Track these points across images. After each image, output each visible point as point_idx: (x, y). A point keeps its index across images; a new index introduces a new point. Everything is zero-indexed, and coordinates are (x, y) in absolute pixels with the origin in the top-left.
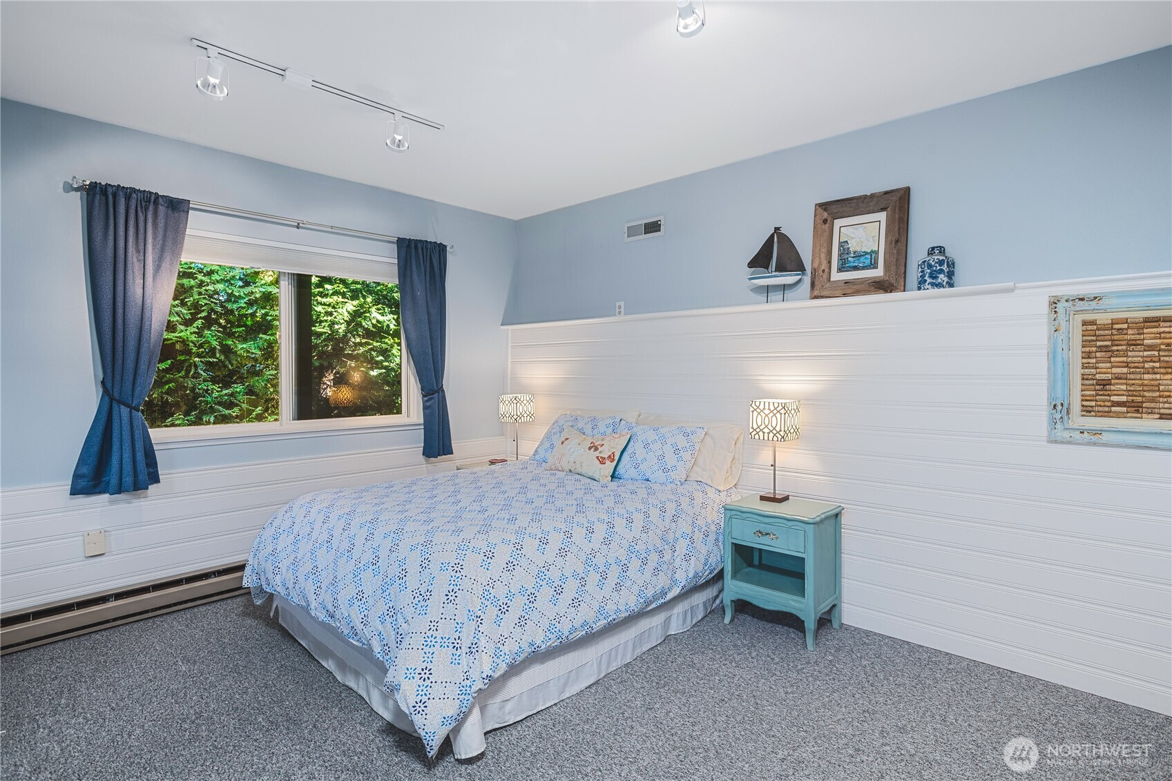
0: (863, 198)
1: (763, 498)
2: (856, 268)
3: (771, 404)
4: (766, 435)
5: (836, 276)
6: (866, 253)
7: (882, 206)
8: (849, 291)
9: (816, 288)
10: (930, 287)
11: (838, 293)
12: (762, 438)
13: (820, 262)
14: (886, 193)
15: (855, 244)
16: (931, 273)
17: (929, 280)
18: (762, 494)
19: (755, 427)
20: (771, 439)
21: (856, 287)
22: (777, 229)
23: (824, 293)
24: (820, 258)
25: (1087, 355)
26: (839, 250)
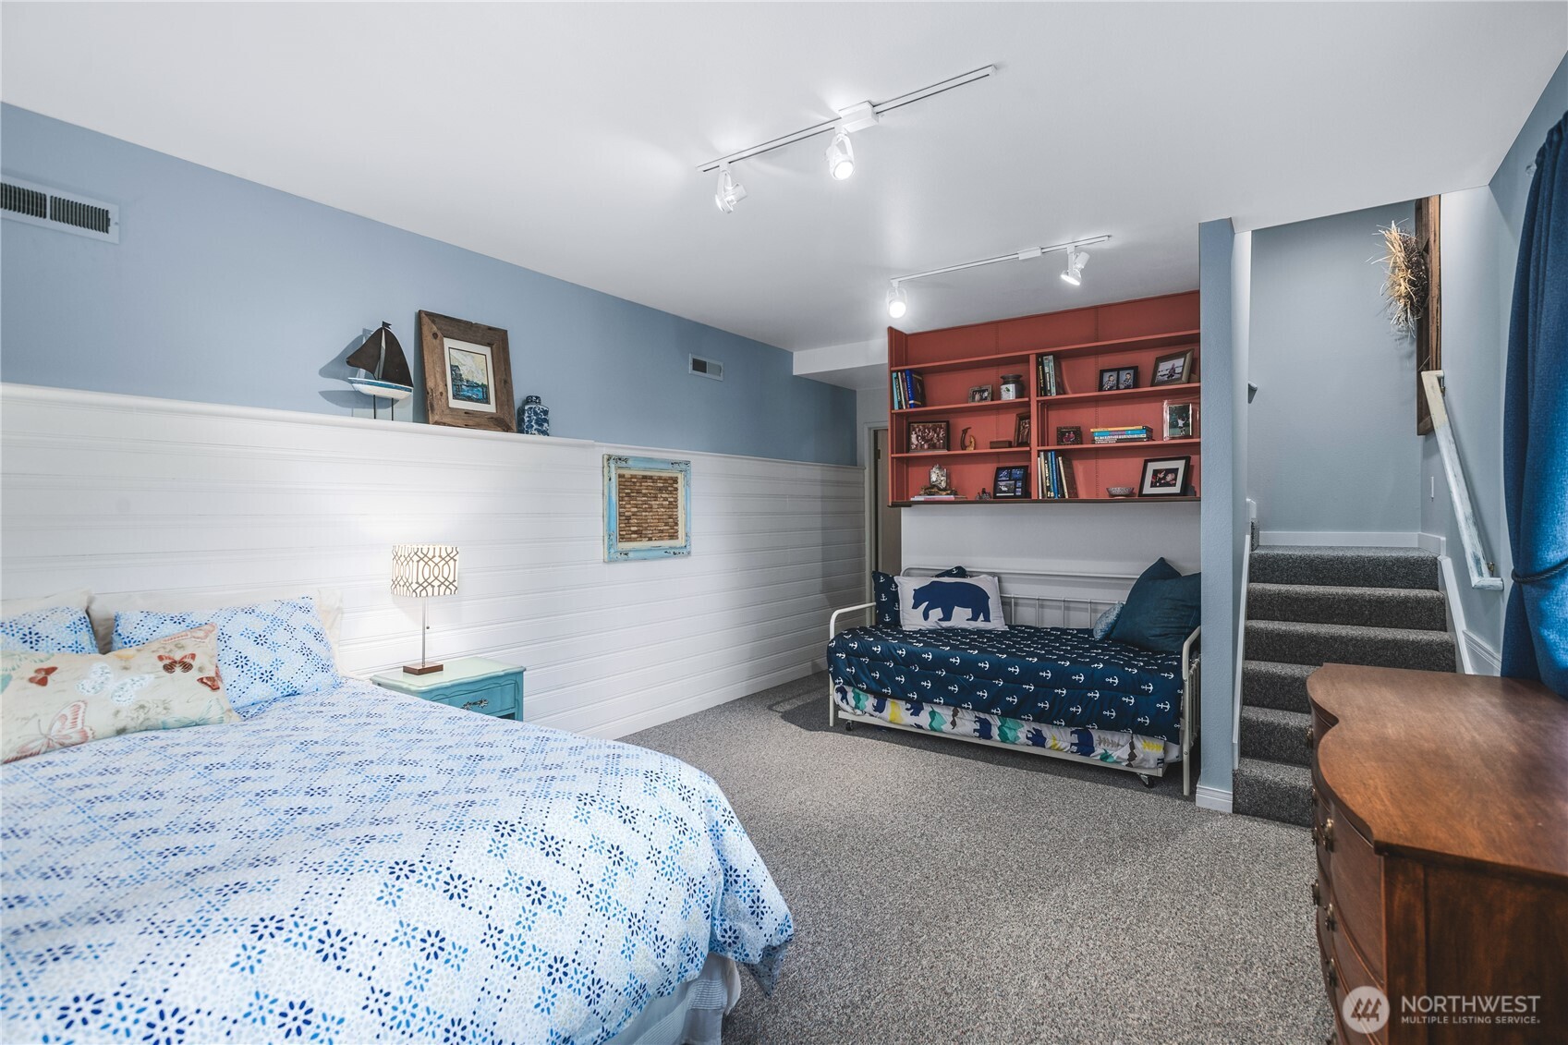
0: (469, 325)
1: (407, 670)
2: (469, 399)
3: (443, 550)
4: (436, 589)
5: (454, 404)
6: (478, 385)
7: (488, 341)
8: (470, 423)
9: (436, 412)
10: (536, 432)
11: (460, 422)
12: (430, 594)
13: (436, 381)
14: (490, 328)
15: (466, 372)
16: (536, 420)
17: (535, 426)
18: (406, 664)
19: (421, 580)
20: (442, 593)
21: (477, 420)
22: (385, 325)
23: (445, 420)
24: (435, 377)
25: (621, 499)
26: (452, 374)
